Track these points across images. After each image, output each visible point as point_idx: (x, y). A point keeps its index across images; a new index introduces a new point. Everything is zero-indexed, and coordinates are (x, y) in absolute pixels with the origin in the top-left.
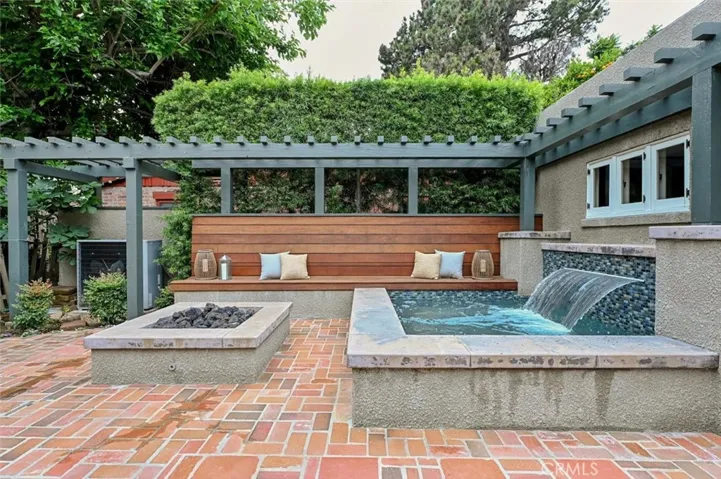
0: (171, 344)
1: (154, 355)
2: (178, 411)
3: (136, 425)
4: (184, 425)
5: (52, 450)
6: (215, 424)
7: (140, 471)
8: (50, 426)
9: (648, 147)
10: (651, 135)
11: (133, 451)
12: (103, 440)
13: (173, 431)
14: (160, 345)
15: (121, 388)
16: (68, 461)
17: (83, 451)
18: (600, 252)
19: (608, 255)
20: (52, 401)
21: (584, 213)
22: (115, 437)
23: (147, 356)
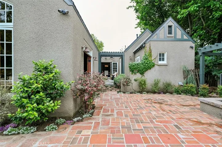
0: (219, 106)
1: (215, 108)
2: (212, 124)
3: (198, 121)
4: (210, 127)
5: (180, 116)
6: (218, 131)
7: (189, 127)
8: (184, 113)
11: (192, 124)
12: (189, 119)
13: (205, 126)
14: (216, 105)
15: (205, 114)
17: (184, 119)
20: (189, 110)
23: (213, 108)
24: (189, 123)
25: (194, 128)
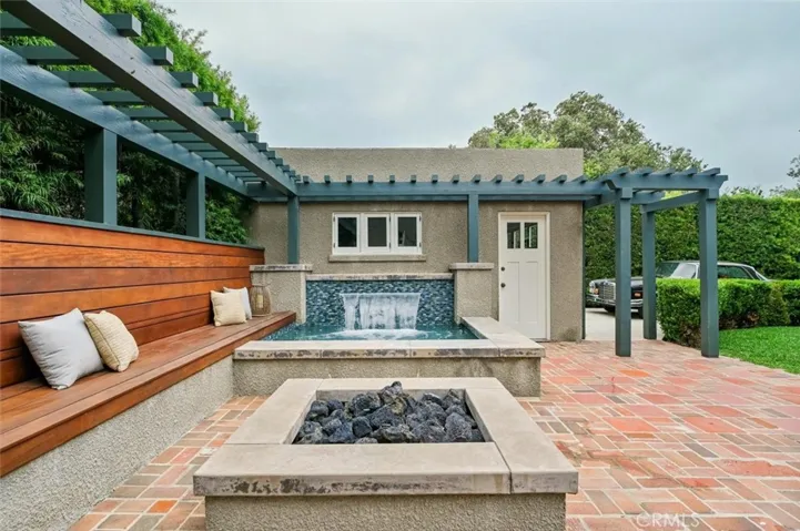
4: (594, 448)
5: (704, 502)
7: (662, 450)
9: (392, 214)
10: (397, 208)
11: (650, 460)
12: (656, 477)
13: (608, 451)
16: (699, 484)
18: (386, 278)
19: (393, 280)
21: (331, 251)
22: (644, 473)
24: (661, 463)
25: (645, 446)
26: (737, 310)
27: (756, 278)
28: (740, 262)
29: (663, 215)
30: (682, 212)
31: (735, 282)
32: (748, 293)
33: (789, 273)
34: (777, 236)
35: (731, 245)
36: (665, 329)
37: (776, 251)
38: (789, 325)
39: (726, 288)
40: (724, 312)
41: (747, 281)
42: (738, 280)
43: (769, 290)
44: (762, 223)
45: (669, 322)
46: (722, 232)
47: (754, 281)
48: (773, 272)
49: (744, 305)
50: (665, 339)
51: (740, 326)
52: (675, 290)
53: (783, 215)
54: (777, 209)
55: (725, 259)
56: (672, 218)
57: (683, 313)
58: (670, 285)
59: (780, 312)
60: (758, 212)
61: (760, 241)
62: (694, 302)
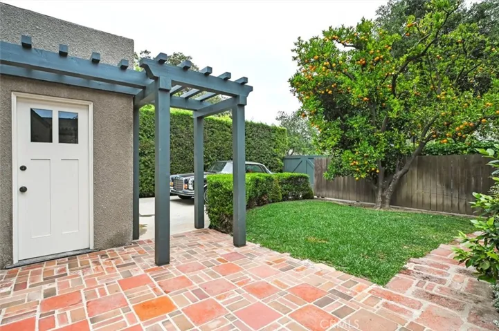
26: (257, 194)
27: (266, 172)
28: (258, 162)
29: (218, 130)
30: (229, 129)
31: (256, 175)
32: (263, 183)
33: (279, 169)
34: (274, 148)
35: (254, 151)
36: (211, 218)
37: (274, 156)
38: (282, 201)
39: (251, 180)
40: (250, 197)
41: (262, 174)
42: (258, 174)
43: (273, 180)
44: (268, 140)
45: (213, 213)
46: (249, 143)
47: (265, 174)
48: (272, 168)
49: (261, 191)
50: (210, 227)
51: (259, 205)
52: (218, 185)
53: (277, 136)
54: (274, 132)
55: (251, 160)
56: (224, 132)
57: (223, 205)
58: (214, 181)
59: (277, 193)
60: (266, 133)
61: (267, 150)
62: (229, 194)
